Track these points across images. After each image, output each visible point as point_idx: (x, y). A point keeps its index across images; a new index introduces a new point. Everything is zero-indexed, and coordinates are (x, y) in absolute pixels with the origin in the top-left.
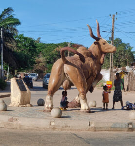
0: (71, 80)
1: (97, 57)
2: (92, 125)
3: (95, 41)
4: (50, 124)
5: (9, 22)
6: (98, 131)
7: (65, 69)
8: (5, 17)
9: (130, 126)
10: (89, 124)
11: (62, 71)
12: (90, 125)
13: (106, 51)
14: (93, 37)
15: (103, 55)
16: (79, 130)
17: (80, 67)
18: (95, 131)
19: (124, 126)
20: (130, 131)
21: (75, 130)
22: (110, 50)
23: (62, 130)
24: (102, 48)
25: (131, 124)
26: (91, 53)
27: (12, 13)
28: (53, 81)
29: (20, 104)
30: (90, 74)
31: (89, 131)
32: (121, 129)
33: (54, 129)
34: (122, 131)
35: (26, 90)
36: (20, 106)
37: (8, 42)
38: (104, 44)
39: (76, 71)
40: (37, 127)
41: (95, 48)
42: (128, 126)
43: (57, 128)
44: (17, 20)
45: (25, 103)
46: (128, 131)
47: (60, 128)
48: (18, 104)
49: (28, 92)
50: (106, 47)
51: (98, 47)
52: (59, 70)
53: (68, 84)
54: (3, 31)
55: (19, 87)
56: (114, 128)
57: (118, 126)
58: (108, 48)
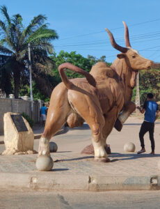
0: (78, 112)
1: (124, 77)
2: (94, 182)
3: (120, 53)
4: (31, 181)
5: (42, 36)
6: (104, 190)
7: (69, 97)
8: (36, 27)
9: (155, 182)
10: (88, 180)
11: (64, 99)
12: (90, 181)
13: (138, 67)
14: (117, 47)
15: (134, 74)
16: (74, 190)
17: (93, 93)
18: (98, 190)
19: (144, 182)
20: (154, 190)
21: (68, 190)
22: (143, 66)
23: (48, 190)
24: (132, 63)
25: (156, 178)
26: (114, 71)
27: (45, 22)
28: (52, 115)
29: (17, 151)
30: (111, 103)
31: (88, 190)
32: (139, 187)
33: (36, 188)
34: (141, 190)
35: (27, 130)
36: (17, 154)
37: (41, 63)
38: (134, 57)
39: (86, 99)
40: (13, 187)
41: (121, 64)
42: (151, 182)
43: (41, 187)
44: (53, 31)
45: (25, 149)
46: (151, 189)
47: (46, 187)
48: (14, 151)
49: (29, 132)
50: (137, 62)
51: (124, 63)
52: (60, 99)
53: (75, 119)
54: (31, 47)
55: (16, 125)
56: (129, 186)
57: (135, 182)
58: (141, 63)
